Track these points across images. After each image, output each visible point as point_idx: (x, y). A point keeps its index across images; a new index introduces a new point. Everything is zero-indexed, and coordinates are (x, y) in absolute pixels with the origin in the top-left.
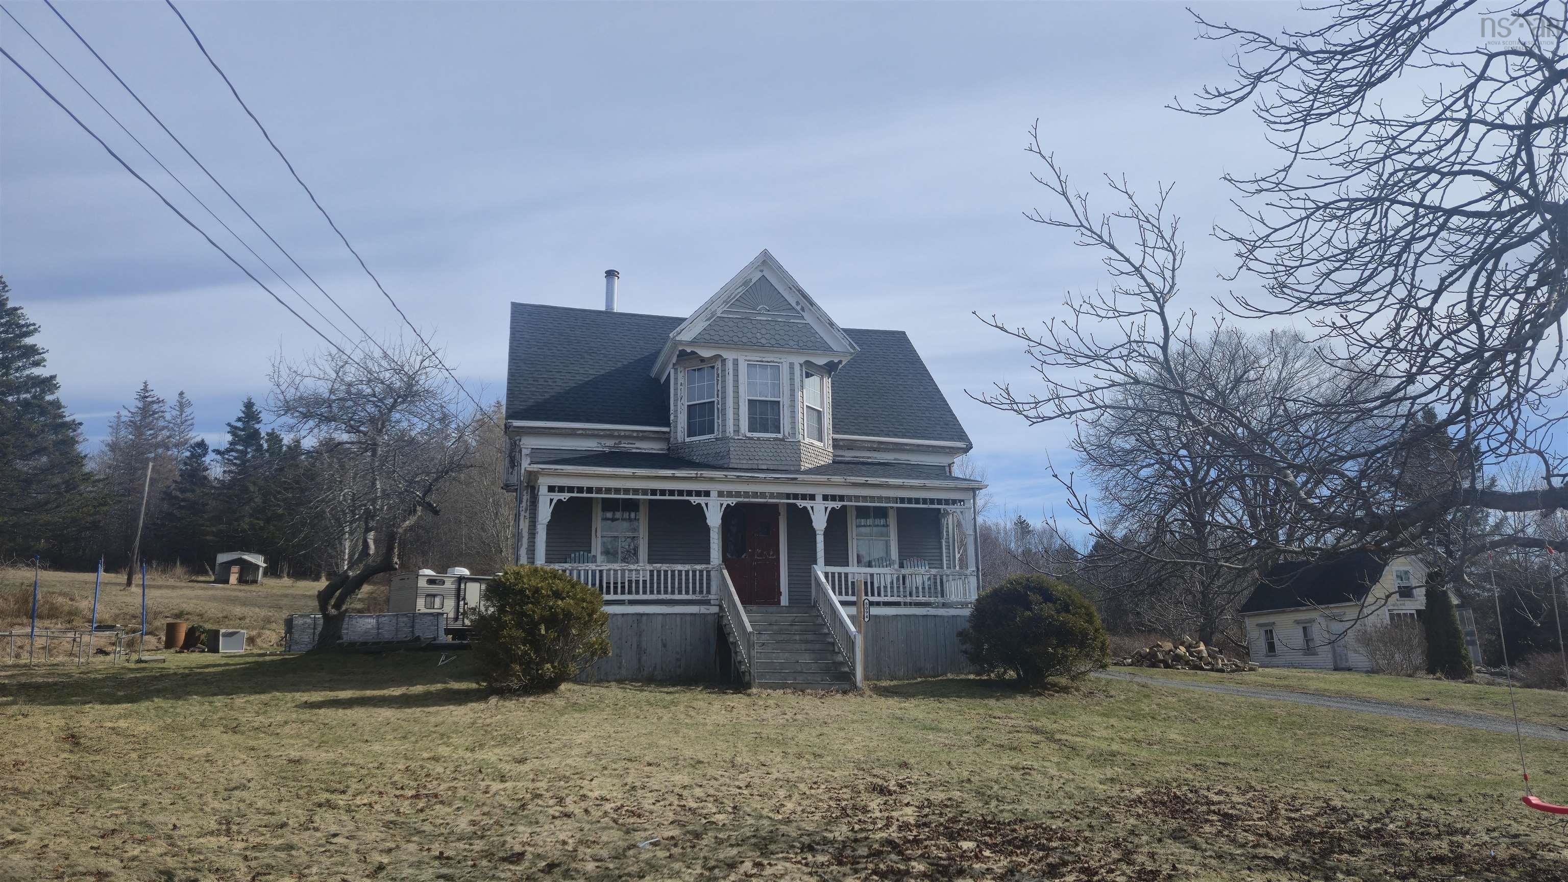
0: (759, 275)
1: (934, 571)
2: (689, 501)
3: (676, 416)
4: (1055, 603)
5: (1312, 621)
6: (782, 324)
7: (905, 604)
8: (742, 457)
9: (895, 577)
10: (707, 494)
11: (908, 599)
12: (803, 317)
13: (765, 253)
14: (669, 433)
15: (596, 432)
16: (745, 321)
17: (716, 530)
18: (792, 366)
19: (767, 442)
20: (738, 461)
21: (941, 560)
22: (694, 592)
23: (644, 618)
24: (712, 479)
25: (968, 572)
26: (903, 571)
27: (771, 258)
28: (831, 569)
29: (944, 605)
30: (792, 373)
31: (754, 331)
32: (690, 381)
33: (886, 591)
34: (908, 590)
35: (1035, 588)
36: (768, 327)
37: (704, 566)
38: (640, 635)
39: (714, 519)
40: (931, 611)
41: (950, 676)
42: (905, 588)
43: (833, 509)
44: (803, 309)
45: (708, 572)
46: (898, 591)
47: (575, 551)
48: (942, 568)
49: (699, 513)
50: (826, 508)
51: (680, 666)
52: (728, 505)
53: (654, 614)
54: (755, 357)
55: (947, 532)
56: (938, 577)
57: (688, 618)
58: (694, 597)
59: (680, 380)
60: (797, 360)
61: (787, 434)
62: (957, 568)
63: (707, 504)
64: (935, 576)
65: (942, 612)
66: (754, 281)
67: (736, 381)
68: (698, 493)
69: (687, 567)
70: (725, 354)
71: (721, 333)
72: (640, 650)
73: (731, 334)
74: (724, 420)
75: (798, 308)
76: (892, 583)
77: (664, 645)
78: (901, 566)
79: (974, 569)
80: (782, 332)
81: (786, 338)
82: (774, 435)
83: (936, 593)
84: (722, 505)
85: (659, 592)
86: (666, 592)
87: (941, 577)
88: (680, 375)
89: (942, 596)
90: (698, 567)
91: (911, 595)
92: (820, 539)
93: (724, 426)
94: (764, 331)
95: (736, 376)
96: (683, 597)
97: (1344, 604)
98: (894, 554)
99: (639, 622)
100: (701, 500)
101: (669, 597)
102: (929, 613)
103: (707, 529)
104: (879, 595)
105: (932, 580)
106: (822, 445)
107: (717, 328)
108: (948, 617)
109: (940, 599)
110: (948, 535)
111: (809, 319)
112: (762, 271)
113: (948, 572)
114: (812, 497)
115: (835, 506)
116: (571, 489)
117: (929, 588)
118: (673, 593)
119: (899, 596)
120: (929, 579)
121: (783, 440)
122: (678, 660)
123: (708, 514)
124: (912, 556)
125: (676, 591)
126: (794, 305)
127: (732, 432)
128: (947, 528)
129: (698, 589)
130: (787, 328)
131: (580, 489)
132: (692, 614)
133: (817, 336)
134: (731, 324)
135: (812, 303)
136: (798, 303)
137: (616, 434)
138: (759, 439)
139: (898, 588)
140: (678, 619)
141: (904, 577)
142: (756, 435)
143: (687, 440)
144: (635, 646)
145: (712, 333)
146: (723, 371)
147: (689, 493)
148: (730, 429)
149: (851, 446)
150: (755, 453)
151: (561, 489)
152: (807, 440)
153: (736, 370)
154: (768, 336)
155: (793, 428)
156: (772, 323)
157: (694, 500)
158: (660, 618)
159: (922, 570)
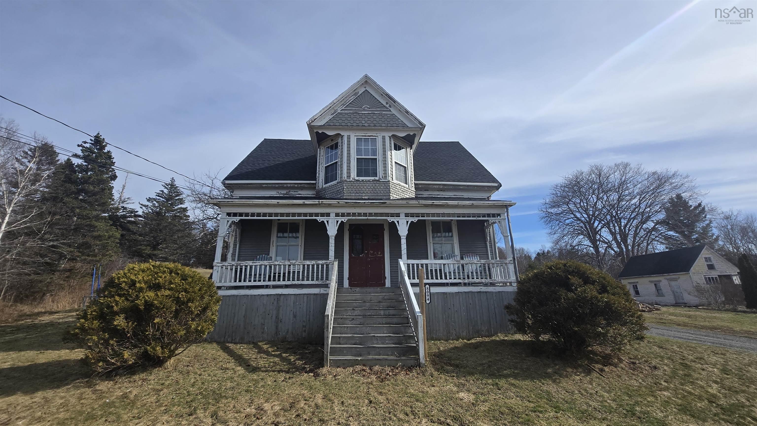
0: (363, 90)
1: (483, 261)
2: (316, 220)
3: (319, 174)
4: (593, 284)
5: (660, 281)
6: (377, 115)
7: (465, 284)
8: (352, 192)
9: (457, 266)
10: (328, 215)
11: (466, 281)
12: (390, 110)
13: (366, 76)
14: (316, 184)
15: (274, 185)
16: (355, 114)
17: (334, 238)
18: (384, 138)
19: (369, 182)
20: (349, 194)
21: (488, 255)
22: (317, 279)
23: (282, 297)
24: (330, 206)
25: (507, 261)
26: (462, 262)
27: (370, 79)
28: (411, 262)
29: (492, 284)
30: (384, 142)
31: (361, 119)
32: (327, 153)
33: (450, 275)
34: (466, 274)
35: (573, 271)
36: (369, 117)
37: (324, 262)
38: (278, 308)
39: (332, 231)
40: (484, 289)
41: (501, 337)
42: (463, 273)
43: (412, 222)
44: (390, 106)
45: (327, 265)
46: (459, 275)
47: (259, 255)
48: (488, 259)
49: (322, 227)
50: (407, 222)
51: (305, 331)
52: (342, 221)
53: (289, 294)
54: (361, 134)
55: (490, 237)
56: (487, 265)
57: (312, 296)
58: (317, 283)
59: (322, 154)
60: (387, 135)
61: (381, 177)
62: (498, 259)
63: (328, 222)
64: (484, 264)
65: (491, 289)
66: (360, 93)
67: (349, 147)
68: (323, 215)
69: (313, 262)
70: (342, 134)
71: (340, 121)
72: (278, 320)
73: (346, 122)
74: (341, 171)
75: (388, 106)
76: (454, 270)
77: (295, 316)
78: (462, 258)
79: (512, 259)
80: (377, 120)
81: (380, 122)
82: (373, 178)
83: (486, 275)
84: (337, 222)
85: (293, 280)
86: (298, 280)
87: (489, 264)
88: (322, 151)
89: (490, 278)
90: (320, 262)
91: (468, 278)
92: (404, 242)
93: (342, 174)
94: (366, 119)
95: (349, 144)
96: (310, 282)
97: (678, 273)
98: (457, 251)
99: (278, 300)
100: (324, 219)
101: (300, 282)
102: (482, 290)
103: (327, 237)
104: (446, 278)
105: (483, 267)
106: (407, 186)
107: (337, 119)
108: (496, 293)
109: (488, 280)
110: (490, 239)
111: (394, 111)
112: (365, 87)
113: (493, 261)
114: (398, 215)
115: (414, 220)
116: (241, 215)
117: (481, 273)
118: (303, 280)
119: (459, 278)
120: (480, 266)
121: (378, 181)
122: (304, 326)
123: (328, 228)
124: (469, 253)
125: (305, 279)
126: (385, 104)
127: (346, 177)
128: (490, 235)
129: (320, 277)
130: (380, 117)
131: (247, 215)
132: (314, 294)
133: (399, 120)
134: (346, 116)
135: (395, 101)
136: (387, 103)
137: (285, 186)
138: (363, 181)
139: (459, 273)
140: (305, 298)
141: (463, 266)
142: (361, 178)
143: (324, 186)
144: (274, 317)
145: (335, 121)
146: (342, 143)
147: (317, 215)
148: (345, 175)
149: (426, 188)
150: (360, 189)
151: (235, 215)
152: (395, 181)
153: (349, 141)
154: (369, 122)
155: (385, 174)
156: (372, 115)
157: (320, 219)
158: (293, 297)
159: (475, 261)
